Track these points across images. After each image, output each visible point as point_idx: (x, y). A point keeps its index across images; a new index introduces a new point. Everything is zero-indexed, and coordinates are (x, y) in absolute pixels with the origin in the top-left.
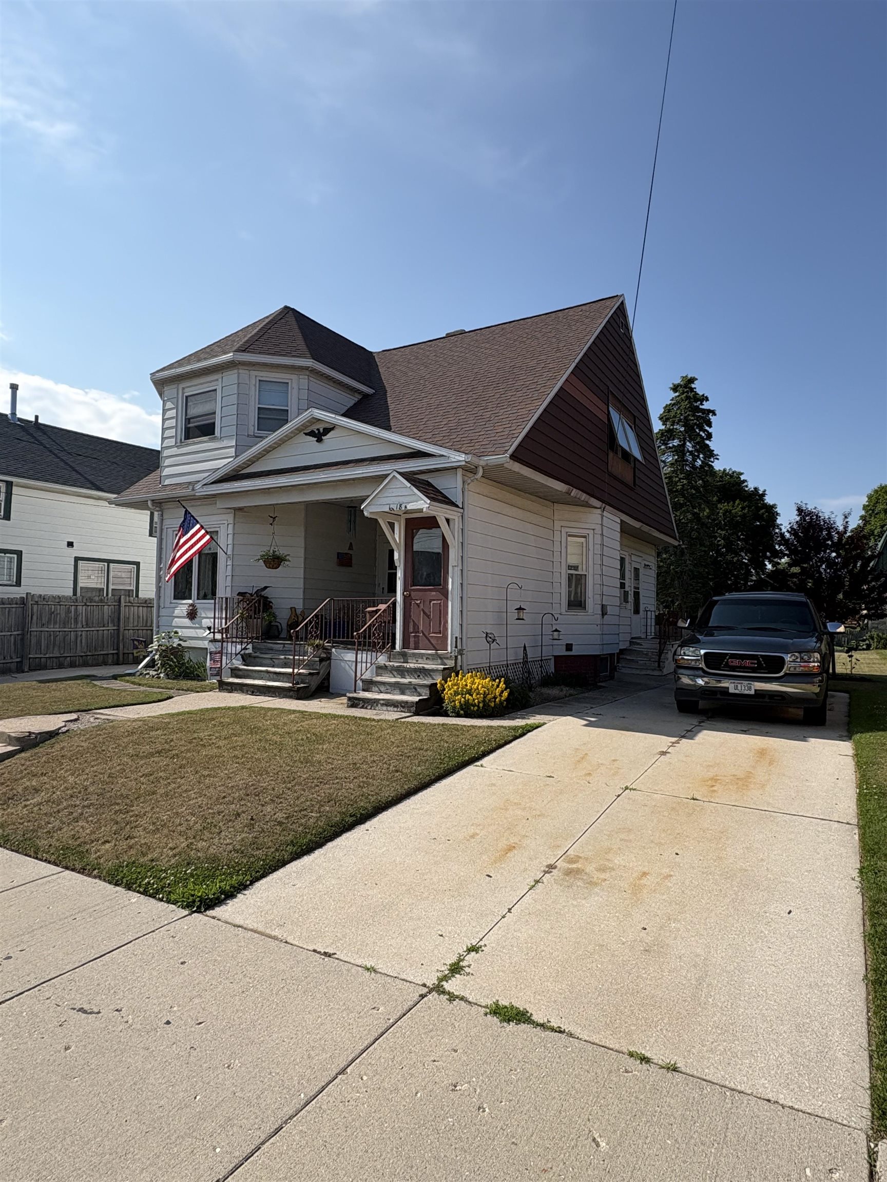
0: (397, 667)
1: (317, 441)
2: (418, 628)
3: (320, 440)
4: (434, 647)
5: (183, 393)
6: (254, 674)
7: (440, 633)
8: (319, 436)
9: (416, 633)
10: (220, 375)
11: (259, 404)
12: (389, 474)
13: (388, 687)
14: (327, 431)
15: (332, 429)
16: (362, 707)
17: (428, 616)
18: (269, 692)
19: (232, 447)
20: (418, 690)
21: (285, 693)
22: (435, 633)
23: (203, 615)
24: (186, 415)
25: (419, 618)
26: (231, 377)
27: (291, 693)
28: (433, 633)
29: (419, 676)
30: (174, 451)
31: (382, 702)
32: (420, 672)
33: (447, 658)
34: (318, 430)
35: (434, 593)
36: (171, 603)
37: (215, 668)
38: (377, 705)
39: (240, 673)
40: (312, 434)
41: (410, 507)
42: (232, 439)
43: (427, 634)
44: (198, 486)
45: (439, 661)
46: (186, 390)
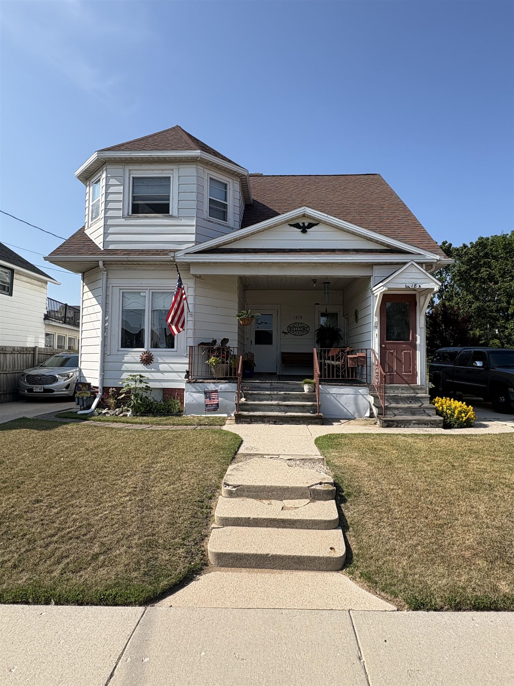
0: (393, 396)
1: (302, 231)
2: (393, 369)
3: (304, 231)
4: (406, 382)
5: (130, 175)
6: (263, 407)
7: (410, 373)
8: (304, 229)
9: (391, 372)
10: (177, 167)
11: (210, 196)
12: (409, 262)
13: (401, 411)
14: (311, 226)
15: (316, 225)
16: (396, 427)
17: (400, 361)
18: (293, 421)
19: (193, 226)
20: (427, 411)
21: (310, 421)
22: (406, 372)
23: (160, 361)
24: (133, 193)
25: (393, 362)
26: (190, 171)
27: (316, 421)
28: (404, 372)
29: (411, 402)
30: (122, 221)
31: (414, 422)
32: (412, 399)
33: (419, 389)
34: (303, 223)
35: (405, 346)
36: (118, 351)
37: (212, 405)
38: (410, 424)
39: (248, 407)
40: (297, 226)
41: (423, 286)
42: (193, 219)
43: (399, 373)
44: (178, 254)
45: (412, 391)
46: (131, 172)
